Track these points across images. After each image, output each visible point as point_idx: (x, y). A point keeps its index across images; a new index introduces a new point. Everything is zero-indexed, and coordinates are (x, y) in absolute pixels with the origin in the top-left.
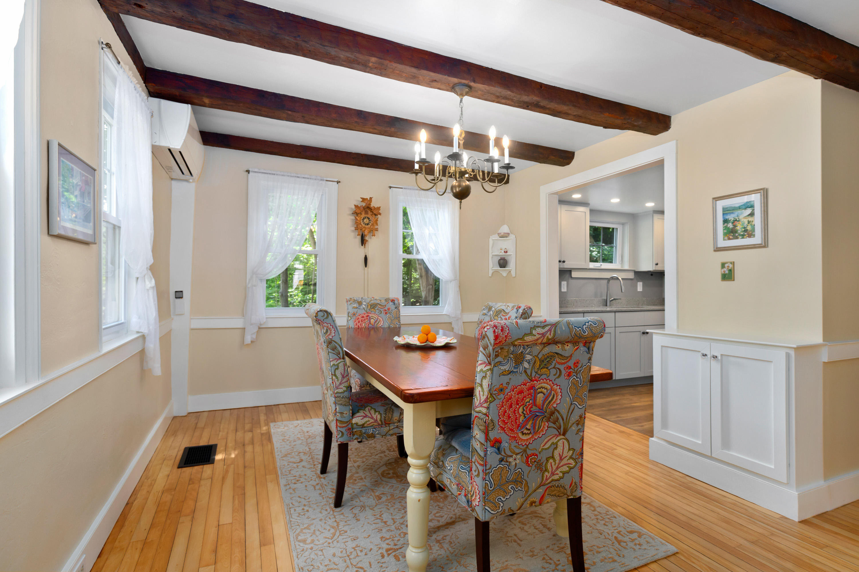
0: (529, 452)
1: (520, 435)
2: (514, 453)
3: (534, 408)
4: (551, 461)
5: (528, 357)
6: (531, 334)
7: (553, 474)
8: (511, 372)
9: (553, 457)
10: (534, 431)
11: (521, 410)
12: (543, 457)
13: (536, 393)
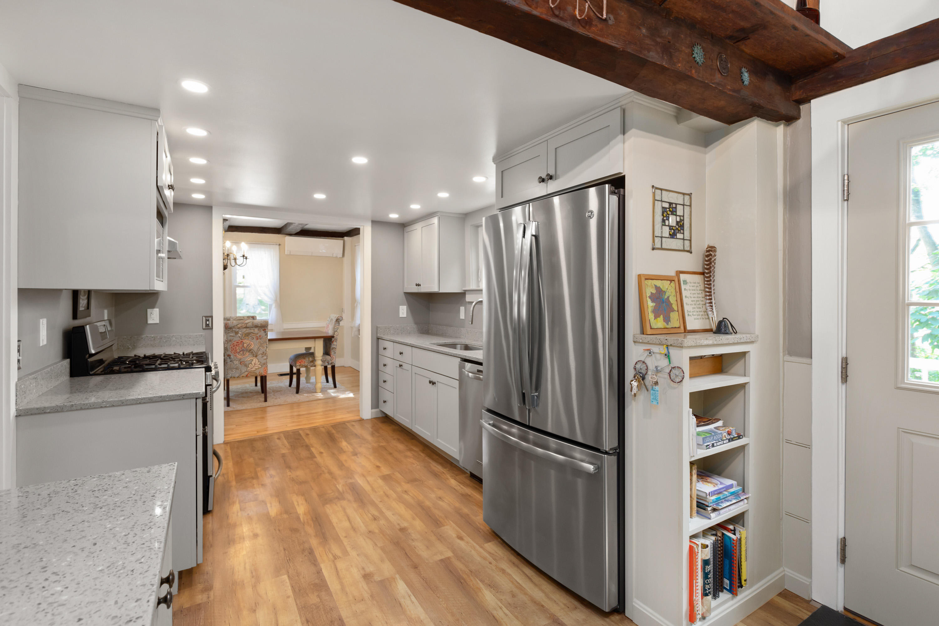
0: (241, 361)
1: (238, 355)
2: (235, 360)
3: (243, 348)
4: (251, 364)
5: (240, 333)
6: (237, 326)
7: (251, 369)
8: (233, 336)
9: (251, 363)
10: (243, 354)
11: (238, 348)
12: (247, 363)
13: (244, 343)
